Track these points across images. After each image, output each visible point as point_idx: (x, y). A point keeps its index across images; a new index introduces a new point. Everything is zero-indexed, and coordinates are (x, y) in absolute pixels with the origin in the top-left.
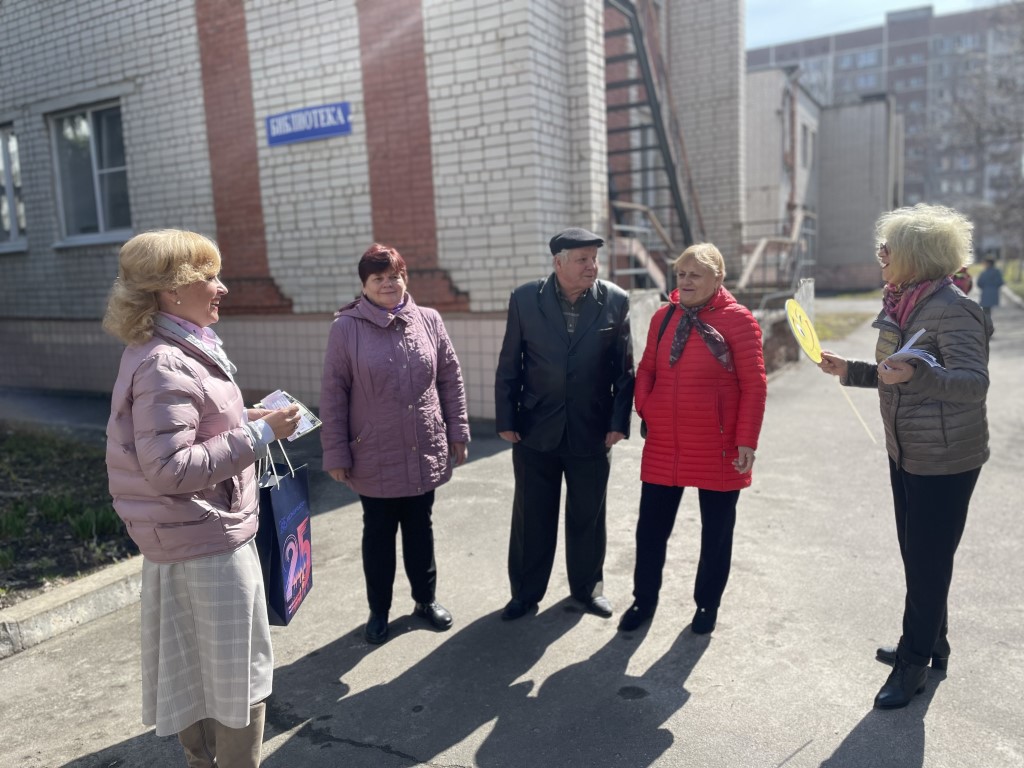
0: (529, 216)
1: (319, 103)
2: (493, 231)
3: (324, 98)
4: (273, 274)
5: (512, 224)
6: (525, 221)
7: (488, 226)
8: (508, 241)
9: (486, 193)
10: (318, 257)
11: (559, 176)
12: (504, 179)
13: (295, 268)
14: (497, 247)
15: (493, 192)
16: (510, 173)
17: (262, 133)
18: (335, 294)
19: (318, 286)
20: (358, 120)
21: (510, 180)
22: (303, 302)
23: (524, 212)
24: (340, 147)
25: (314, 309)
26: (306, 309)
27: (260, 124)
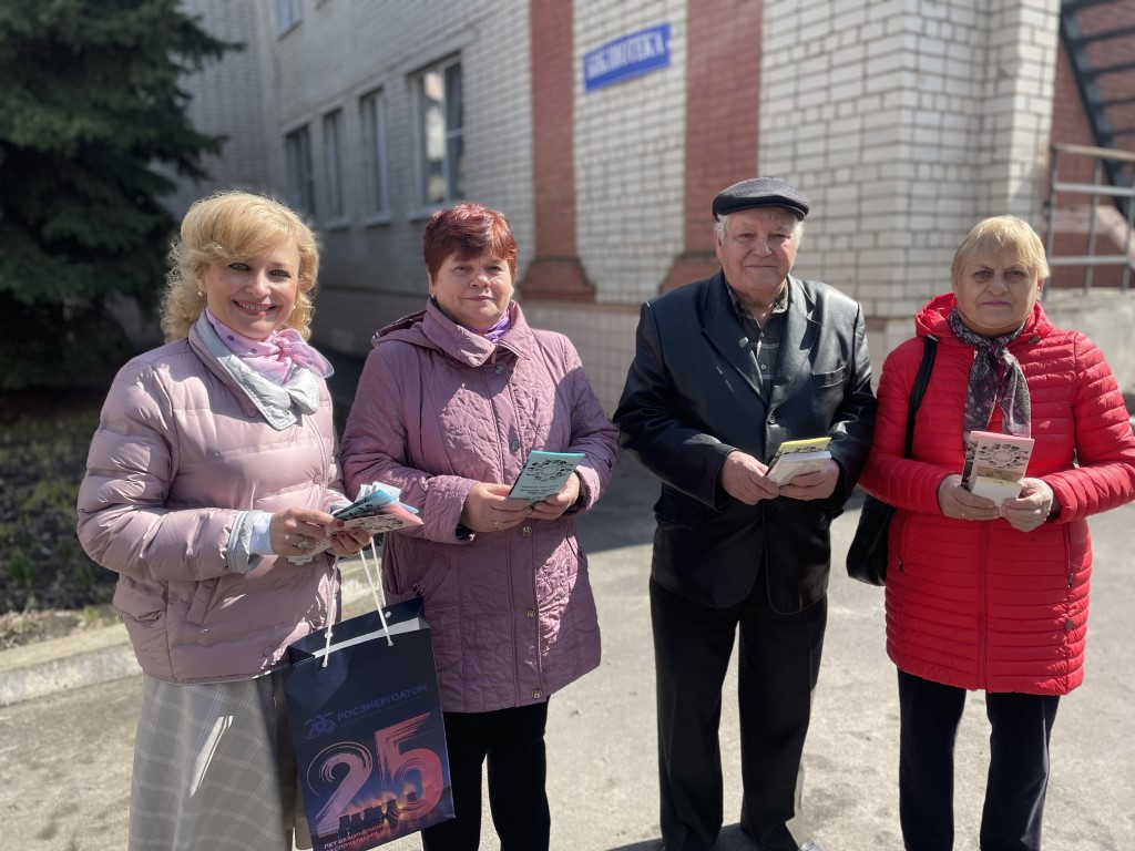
0: (886, 171)
1: (638, 28)
2: (833, 194)
3: (644, 21)
4: (581, 253)
5: (860, 184)
6: (880, 179)
7: (826, 187)
8: (853, 210)
9: (827, 137)
10: (624, 232)
11: (955, 105)
12: (855, 115)
13: (602, 245)
14: (836, 218)
15: (836, 136)
16: (863, 105)
17: (579, 76)
18: (638, 281)
19: (622, 270)
20: (678, 45)
21: (863, 115)
22: (608, 290)
23: (878, 164)
24: (655, 86)
25: (616, 298)
26: (609, 298)
27: (578, 65)
